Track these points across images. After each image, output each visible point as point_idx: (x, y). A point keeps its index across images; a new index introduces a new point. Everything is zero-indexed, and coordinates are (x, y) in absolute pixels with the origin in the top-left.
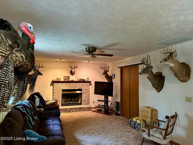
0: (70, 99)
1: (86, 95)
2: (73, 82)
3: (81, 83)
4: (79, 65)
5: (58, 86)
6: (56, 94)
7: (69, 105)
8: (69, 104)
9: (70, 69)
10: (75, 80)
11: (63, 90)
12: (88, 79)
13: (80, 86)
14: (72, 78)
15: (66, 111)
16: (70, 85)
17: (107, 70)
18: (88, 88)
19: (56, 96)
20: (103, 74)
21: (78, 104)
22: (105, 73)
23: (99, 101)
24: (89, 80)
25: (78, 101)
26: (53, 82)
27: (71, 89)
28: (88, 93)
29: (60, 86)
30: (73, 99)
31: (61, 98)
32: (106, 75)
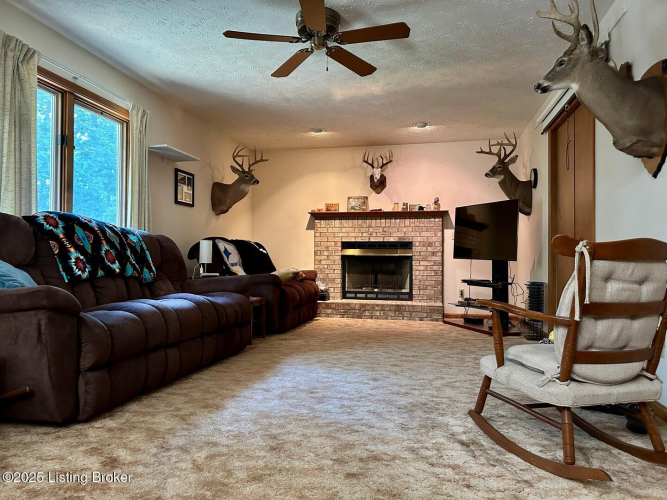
0: (371, 277)
1: (426, 263)
2: (378, 215)
3: (407, 221)
4: (398, 152)
5: (330, 230)
6: (323, 257)
7: (369, 296)
8: (366, 293)
9: (369, 172)
10: (387, 209)
11: (346, 245)
12: (436, 202)
13: (405, 230)
14: (377, 202)
16: (370, 227)
17: (506, 156)
18: (434, 239)
19: (323, 262)
21: (401, 296)
25: (402, 287)
26: (317, 216)
27: (372, 240)
28: (434, 258)
29: (336, 230)
30: (380, 277)
31: (339, 271)
32: (502, 177)
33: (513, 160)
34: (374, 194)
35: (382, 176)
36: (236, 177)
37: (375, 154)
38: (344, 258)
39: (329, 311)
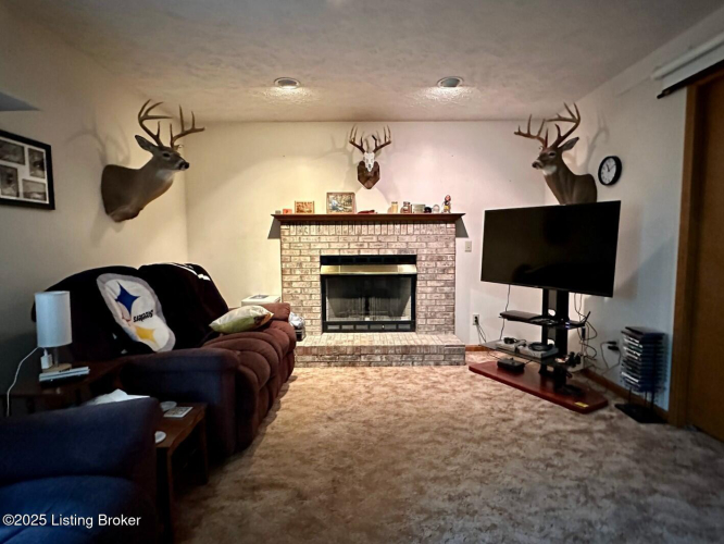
0: (361, 302)
1: (434, 283)
2: (368, 218)
3: (410, 228)
4: (398, 132)
5: (304, 239)
6: (294, 278)
7: (358, 327)
8: (354, 323)
9: (358, 157)
10: (382, 210)
11: (325, 260)
12: (447, 202)
13: (407, 239)
14: (368, 200)
15: (335, 357)
16: (359, 235)
17: (560, 139)
18: (446, 251)
19: (294, 285)
20: (535, 165)
21: (401, 327)
22: (552, 158)
23: (507, 316)
24: (453, 211)
25: (401, 313)
26: (282, 220)
27: (362, 253)
28: (445, 277)
29: (312, 239)
30: (373, 301)
31: (318, 297)
32: (554, 168)
33: (570, 145)
34: (363, 189)
35: (376, 164)
36: (148, 156)
37: (364, 133)
38: (324, 278)
39: (309, 358)
